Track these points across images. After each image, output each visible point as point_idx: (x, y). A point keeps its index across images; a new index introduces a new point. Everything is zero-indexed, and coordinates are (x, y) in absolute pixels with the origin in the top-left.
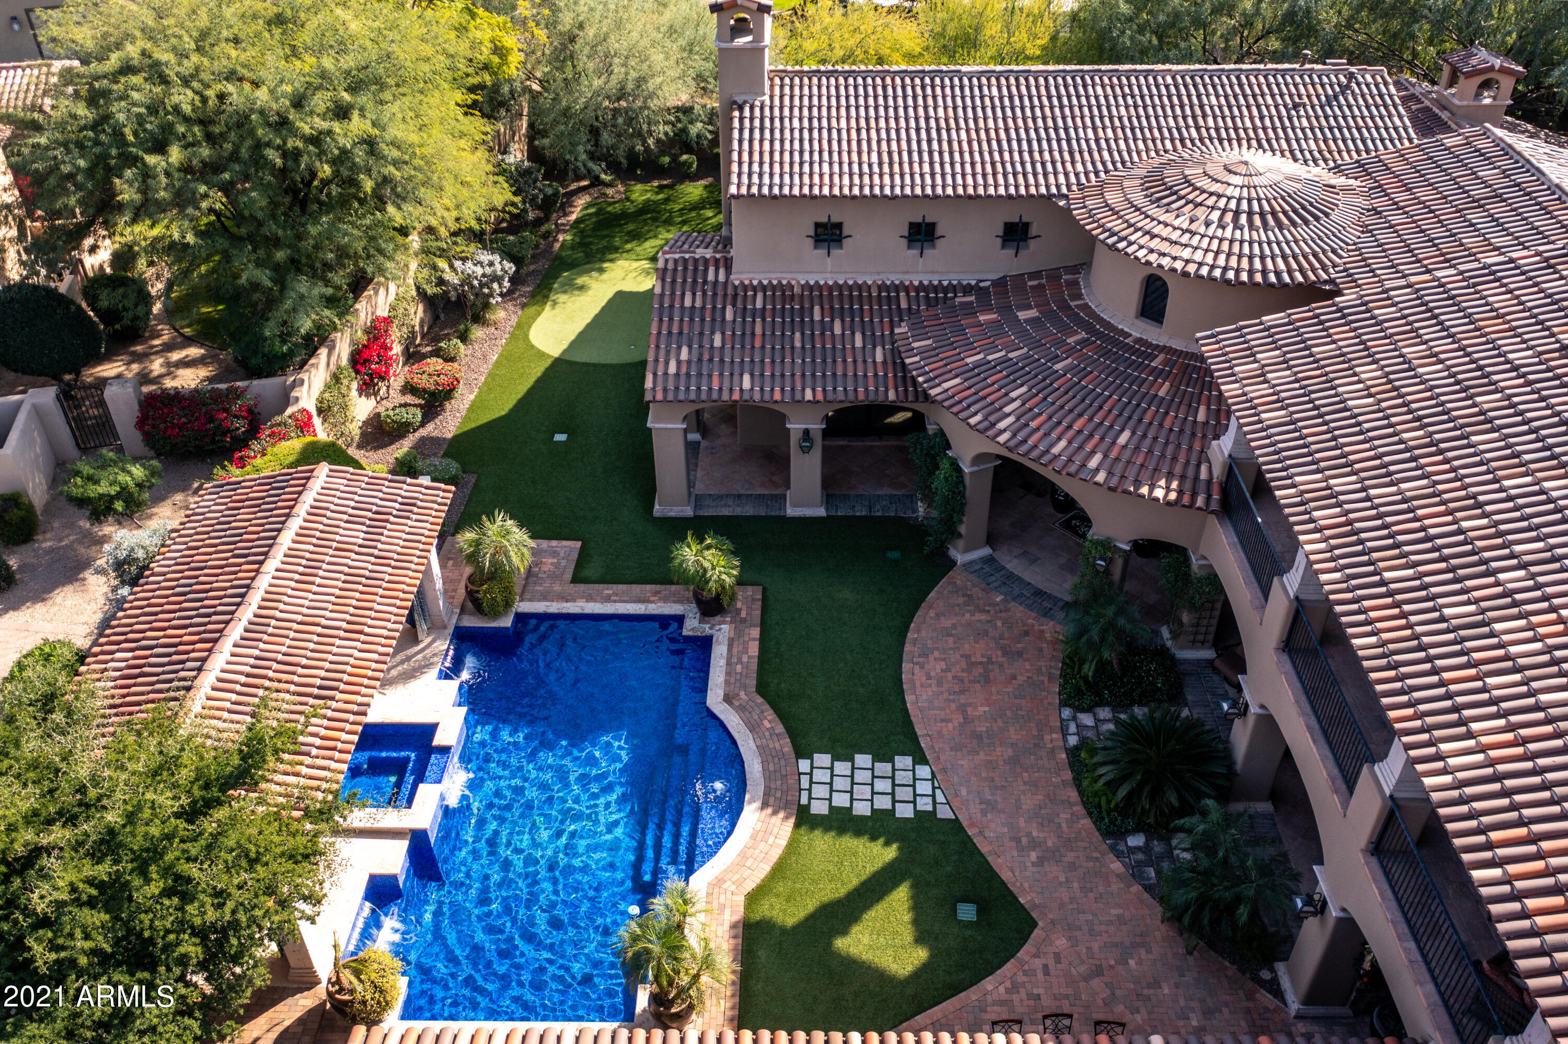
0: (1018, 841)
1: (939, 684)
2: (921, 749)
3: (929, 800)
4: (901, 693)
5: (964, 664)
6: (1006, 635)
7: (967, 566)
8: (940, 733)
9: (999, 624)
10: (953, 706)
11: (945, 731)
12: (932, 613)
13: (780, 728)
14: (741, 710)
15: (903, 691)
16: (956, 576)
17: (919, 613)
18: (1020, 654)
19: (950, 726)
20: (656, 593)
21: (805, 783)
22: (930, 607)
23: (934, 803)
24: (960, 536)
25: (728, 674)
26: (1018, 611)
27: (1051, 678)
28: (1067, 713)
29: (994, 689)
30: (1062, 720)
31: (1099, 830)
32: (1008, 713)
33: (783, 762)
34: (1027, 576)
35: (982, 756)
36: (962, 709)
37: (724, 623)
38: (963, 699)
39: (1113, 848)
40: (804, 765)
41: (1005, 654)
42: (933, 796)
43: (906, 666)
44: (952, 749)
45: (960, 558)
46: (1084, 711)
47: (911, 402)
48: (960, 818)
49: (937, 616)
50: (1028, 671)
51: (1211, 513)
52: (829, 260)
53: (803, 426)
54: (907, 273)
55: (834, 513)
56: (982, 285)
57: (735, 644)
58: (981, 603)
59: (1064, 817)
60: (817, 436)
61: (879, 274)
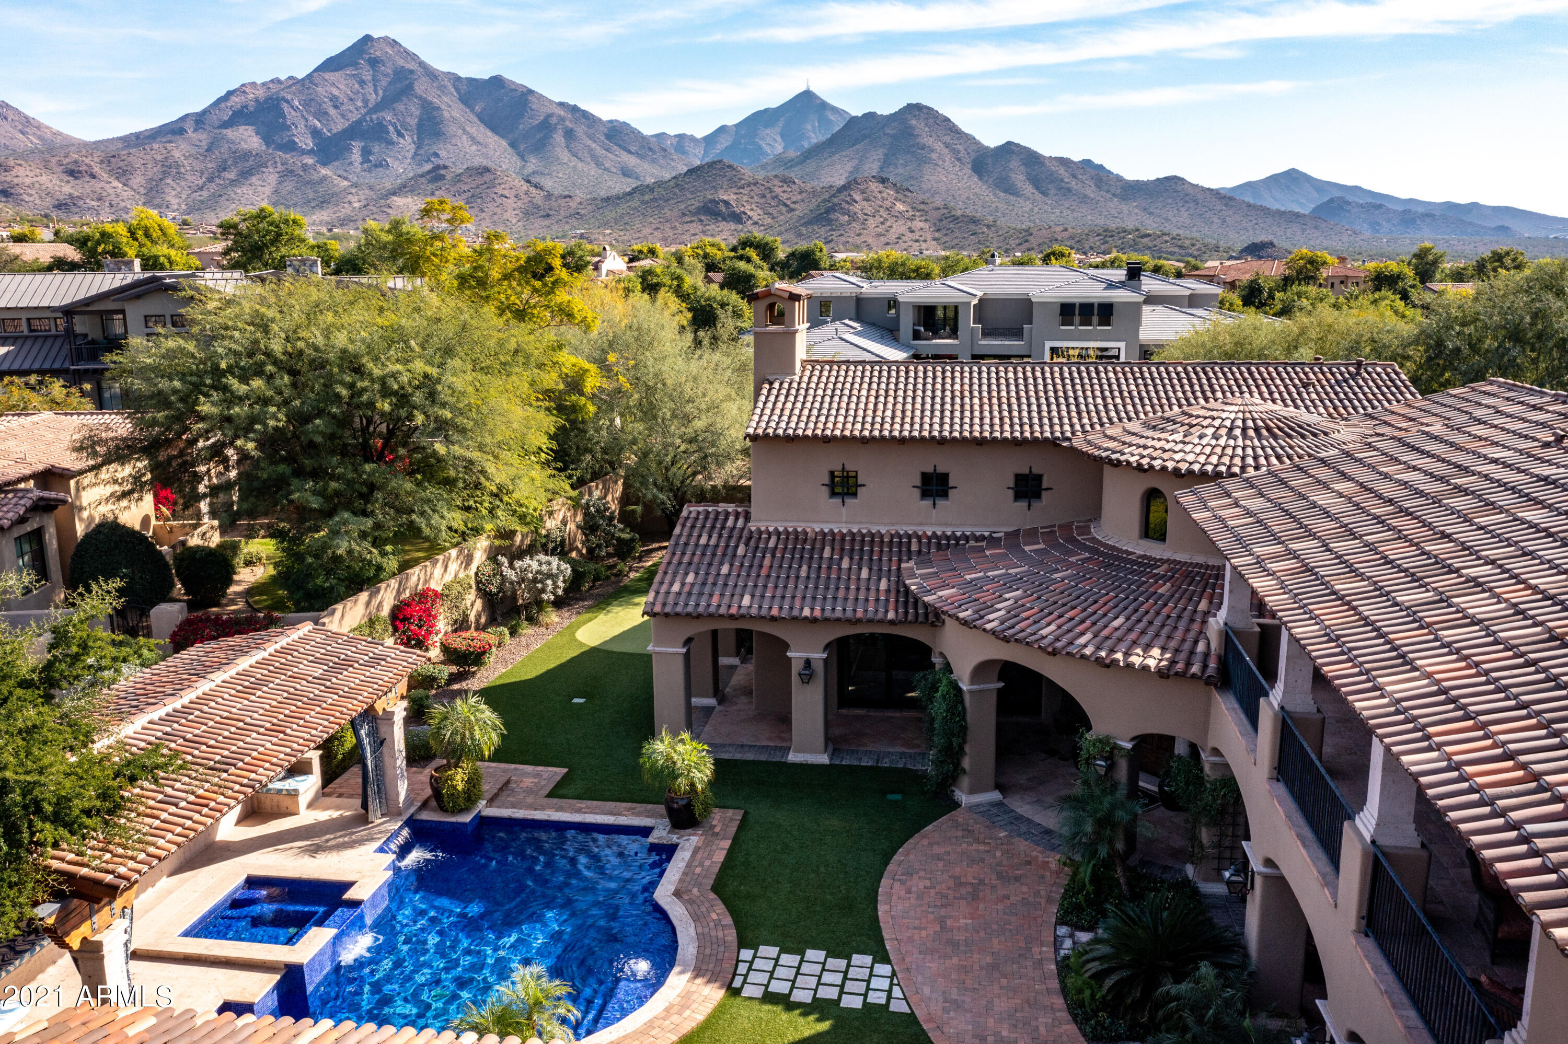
0: (983, 1039)
1: (920, 896)
2: (886, 951)
3: (884, 995)
4: (875, 901)
5: (951, 883)
6: (1005, 863)
7: (972, 808)
8: (911, 939)
9: (999, 854)
10: (931, 917)
11: (916, 937)
12: (925, 842)
13: (728, 920)
14: (690, 903)
15: (876, 901)
16: (959, 815)
17: (911, 841)
18: (1017, 879)
19: (924, 933)
20: (630, 809)
21: (742, 969)
22: (924, 837)
23: (889, 997)
24: (964, 771)
25: (685, 874)
26: (1022, 845)
27: (1049, 900)
28: (1063, 930)
29: (981, 906)
30: (1056, 937)
31: (1084, 1035)
32: (995, 927)
33: (722, 949)
34: (1038, 819)
35: (955, 960)
36: (942, 922)
37: (694, 835)
38: (943, 912)
40: (746, 954)
41: (1000, 877)
42: (890, 992)
43: (885, 882)
44: (920, 953)
45: (964, 798)
46: (1083, 929)
47: (910, 622)
48: (917, 1012)
49: (930, 845)
50: (1024, 893)
51: (1209, 682)
52: (844, 510)
53: (805, 655)
54: (921, 524)
55: (837, 762)
56: (995, 535)
57: (701, 852)
58: (981, 837)
59: (1043, 1021)
60: (819, 667)
61: (893, 524)
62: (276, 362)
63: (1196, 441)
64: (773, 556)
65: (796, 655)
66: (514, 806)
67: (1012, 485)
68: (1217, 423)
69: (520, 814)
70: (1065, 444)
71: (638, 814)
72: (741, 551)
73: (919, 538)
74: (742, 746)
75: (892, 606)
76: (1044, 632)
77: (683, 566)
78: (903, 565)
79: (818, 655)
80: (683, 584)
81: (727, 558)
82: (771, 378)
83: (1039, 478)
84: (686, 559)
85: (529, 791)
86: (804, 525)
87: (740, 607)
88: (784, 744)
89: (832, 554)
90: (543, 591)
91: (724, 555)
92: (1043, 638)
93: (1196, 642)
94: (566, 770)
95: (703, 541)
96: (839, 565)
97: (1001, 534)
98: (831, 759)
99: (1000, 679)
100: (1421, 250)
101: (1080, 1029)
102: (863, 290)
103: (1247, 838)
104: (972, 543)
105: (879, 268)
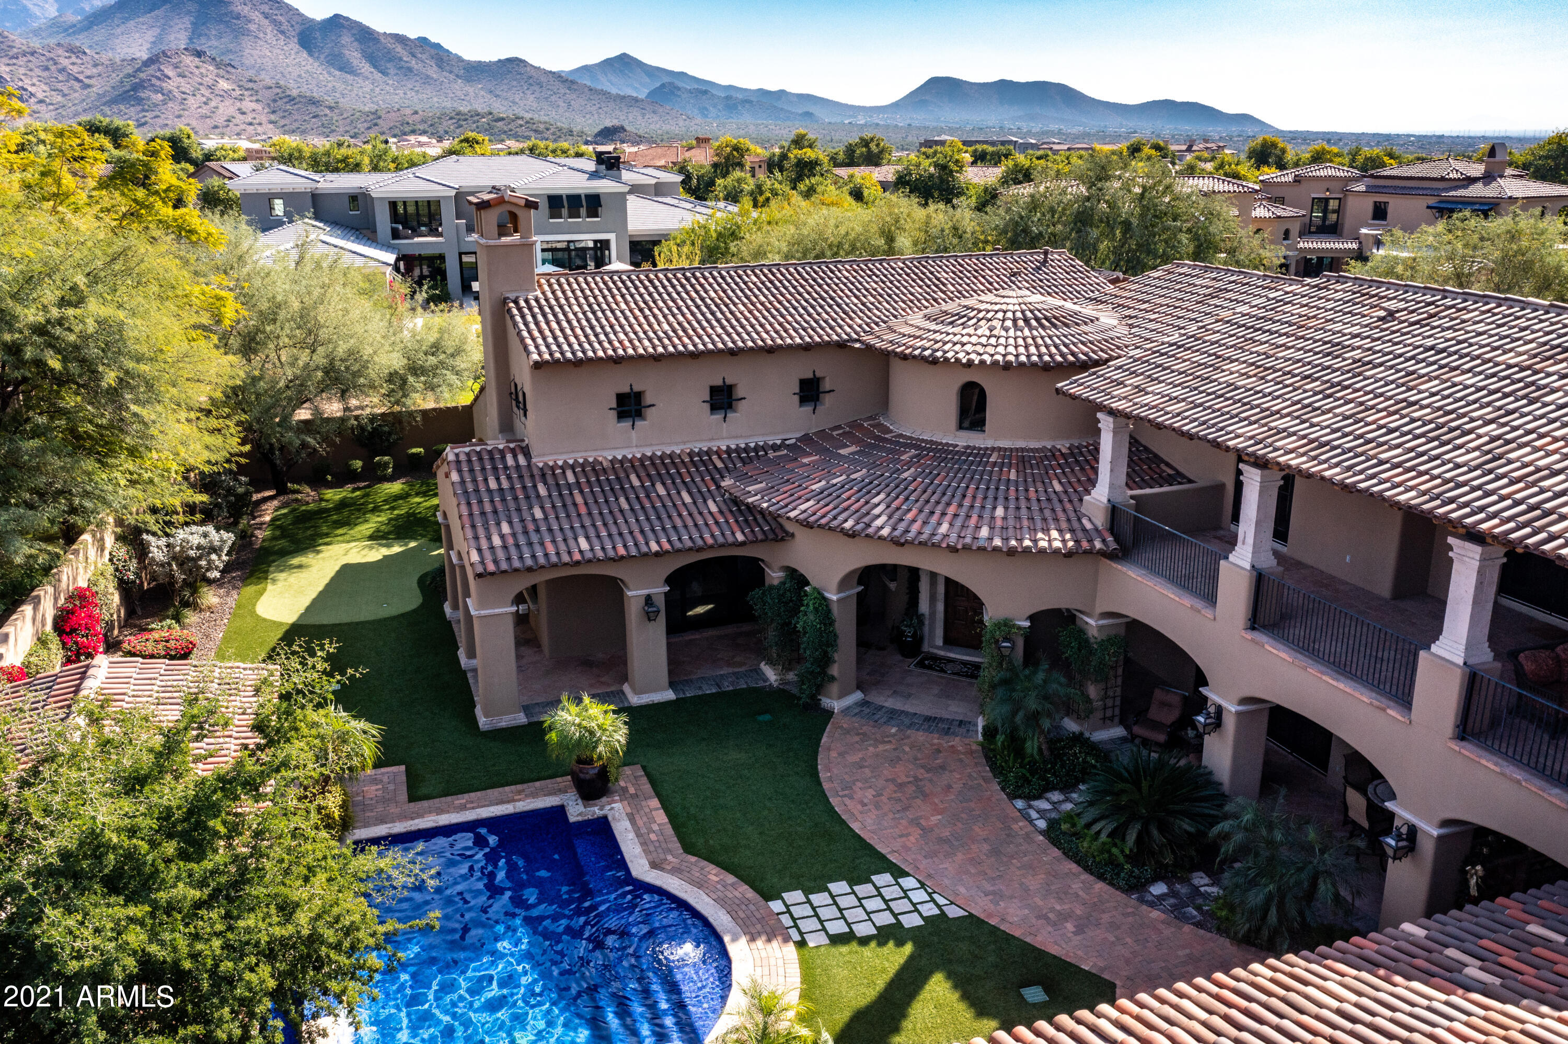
0: (1046, 918)
2: (895, 865)
3: (932, 905)
4: (843, 823)
5: (892, 787)
6: (919, 756)
8: (906, 848)
9: (907, 749)
11: (909, 844)
12: (833, 754)
14: (675, 871)
15: (845, 821)
16: (840, 722)
17: (820, 756)
19: (912, 839)
20: (519, 792)
21: (787, 921)
22: (829, 749)
23: (939, 906)
25: (641, 844)
27: (985, 780)
28: (1020, 804)
29: (936, 800)
32: (964, 816)
33: (752, 907)
34: (910, 709)
35: (960, 855)
36: (917, 823)
37: (613, 802)
38: (910, 814)
39: (1142, 900)
40: (776, 906)
41: (927, 769)
42: (934, 901)
43: (834, 801)
44: (925, 857)
45: (836, 705)
46: (1039, 797)
48: (973, 912)
52: (633, 434)
53: (645, 592)
54: (712, 439)
55: (682, 696)
56: (787, 442)
57: (637, 817)
60: (661, 603)
61: (684, 443)
63: (1004, 334)
64: (582, 492)
65: (635, 593)
67: (797, 390)
69: (399, 828)
70: (856, 345)
72: (542, 491)
73: (718, 455)
75: (734, 527)
77: (489, 516)
78: (722, 484)
79: (659, 590)
80: (502, 536)
81: (533, 500)
82: (511, 296)
83: (820, 381)
84: (487, 507)
85: (383, 801)
86: (595, 454)
87: (581, 552)
88: (613, 688)
89: (642, 482)
93: (1080, 521)
94: (403, 768)
95: (494, 485)
96: (656, 492)
97: (793, 441)
98: (677, 694)
99: (860, 583)
100: (798, 136)
102: (319, 185)
103: (1205, 684)
104: (771, 455)
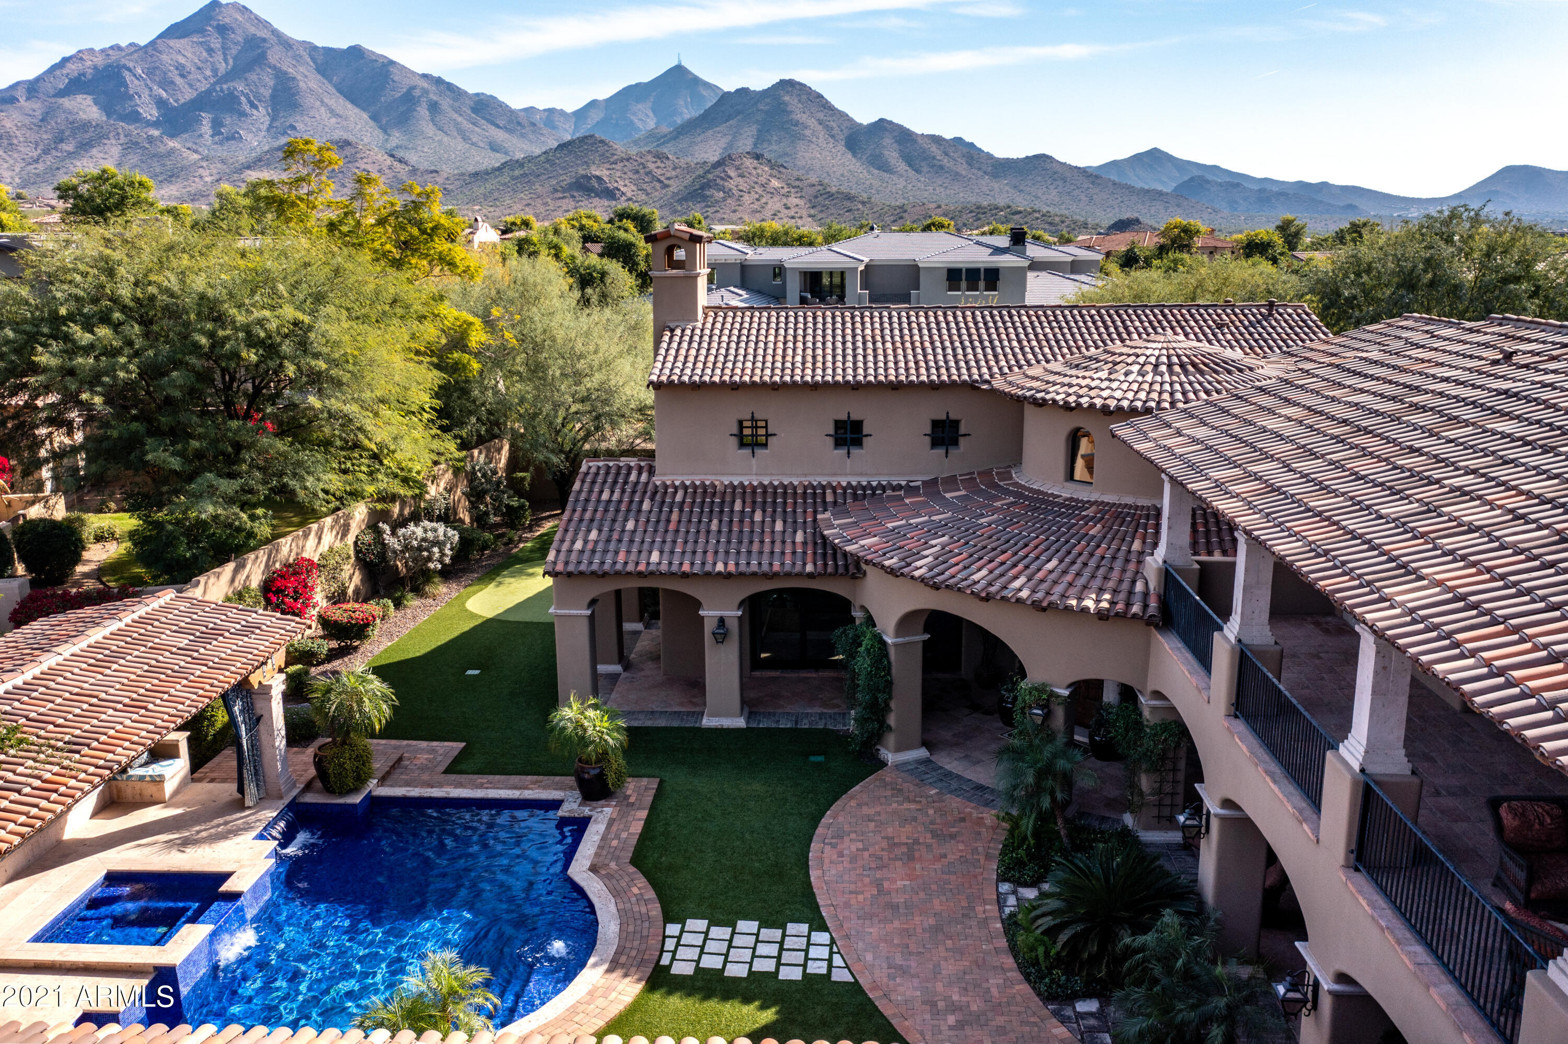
0: (933, 1004)
1: (853, 859)
2: (822, 918)
3: (825, 964)
4: (805, 868)
5: (884, 844)
6: (938, 821)
7: (898, 767)
8: (847, 905)
9: (931, 812)
10: (867, 880)
11: (853, 902)
12: (853, 803)
13: (651, 894)
14: (608, 878)
15: (808, 866)
16: (886, 775)
17: (838, 803)
18: (953, 837)
19: (861, 897)
21: (670, 944)
22: (852, 798)
23: (830, 966)
24: (889, 728)
25: (599, 847)
26: (954, 803)
27: (988, 857)
28: (1005, 887)
29: (918, 866)
30: (999, 894)
31: (1039, 994)
32: (934, 887)
33: (646, 924)
34: (968, 775)
35: (896, 924)
36: (878, 884)
37: (607, 806)
38: (879, 874)
39: (1056, 1014)
40: (673, 929)
41: (935, 835)
42: (830, 960)
43: (815, 846)
44: (859, 918)
45: (890, 757)
46: (1026, 885)
47: (830, 575)
48: (861, 981)
49: (859, 805)
50: (962, 851)
51: (1150, 622)
52: (754, 461)
53: (718, 613)
54: (835, 474)
55: (755, 725)
56: (912, 484)
57: (616, 824)
58: (912, 795)
59: (994, 982)
60: (734, 626)
61: (806, 475)
62: (124, 309)
63: (1122, 378)
64: (681, 510)
65: (709, 613)
66: (407, 784)
67: (929, 431)
68: (1142, 360)
69: (415, 792)
70: (985, 387)
71: (545, 788)
72: (646, 506)
73: (834, 490)
74: (653, 712)
75: (809, 558)
76: (976, 577)
77: (585, 523)
78: (819, 516)
79: (733, 613)
80: (586, 542)
81: (632, 514)
82: (672, 325)
83: (955, 424)
84: (588, 515)
85: (423, 768)
86: (713, 478)
87: (648, 564)
88: (697, 709)
89: (744, 507)
90: (429, 559)
91: (628, 510)
92: (975, 583)
93: (1134, 582)
94: (463, 744)
95: (605, 496)
96: (752, 518)
97: (919, 483)
98: (747, 722)
99: (926, 631)
100: (1284, 222)
101: (1034, 988)
102: (748, 257)
103: (1201, 781)
104: (889, 492)
105: (761, 236)
